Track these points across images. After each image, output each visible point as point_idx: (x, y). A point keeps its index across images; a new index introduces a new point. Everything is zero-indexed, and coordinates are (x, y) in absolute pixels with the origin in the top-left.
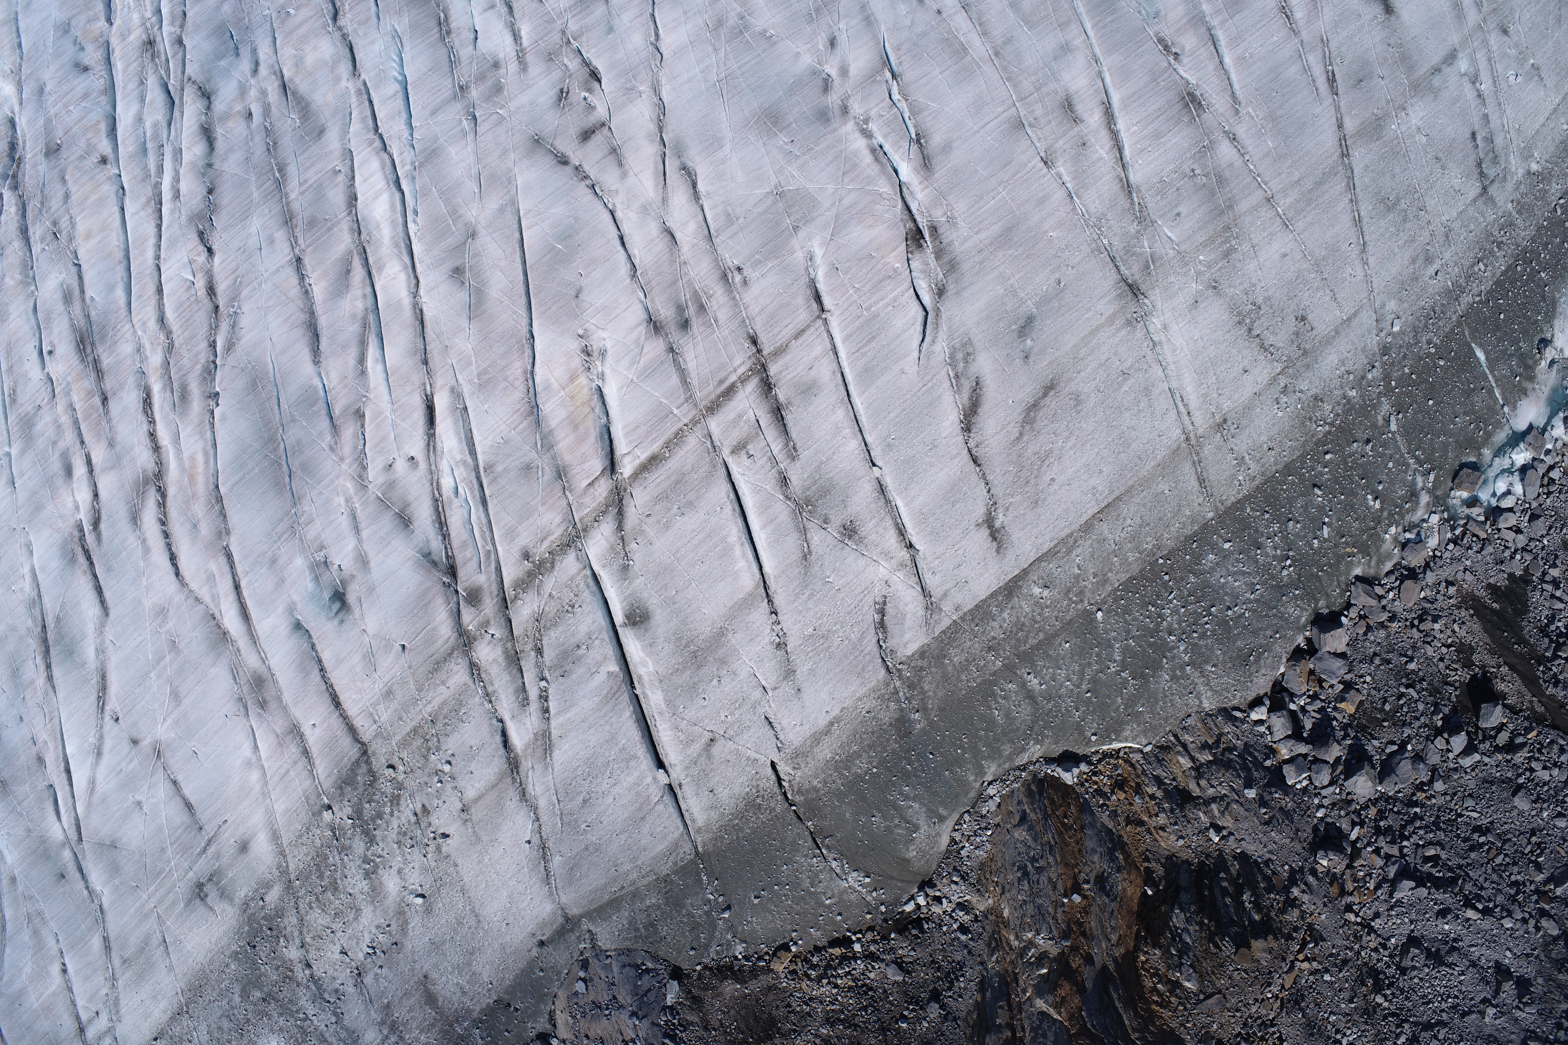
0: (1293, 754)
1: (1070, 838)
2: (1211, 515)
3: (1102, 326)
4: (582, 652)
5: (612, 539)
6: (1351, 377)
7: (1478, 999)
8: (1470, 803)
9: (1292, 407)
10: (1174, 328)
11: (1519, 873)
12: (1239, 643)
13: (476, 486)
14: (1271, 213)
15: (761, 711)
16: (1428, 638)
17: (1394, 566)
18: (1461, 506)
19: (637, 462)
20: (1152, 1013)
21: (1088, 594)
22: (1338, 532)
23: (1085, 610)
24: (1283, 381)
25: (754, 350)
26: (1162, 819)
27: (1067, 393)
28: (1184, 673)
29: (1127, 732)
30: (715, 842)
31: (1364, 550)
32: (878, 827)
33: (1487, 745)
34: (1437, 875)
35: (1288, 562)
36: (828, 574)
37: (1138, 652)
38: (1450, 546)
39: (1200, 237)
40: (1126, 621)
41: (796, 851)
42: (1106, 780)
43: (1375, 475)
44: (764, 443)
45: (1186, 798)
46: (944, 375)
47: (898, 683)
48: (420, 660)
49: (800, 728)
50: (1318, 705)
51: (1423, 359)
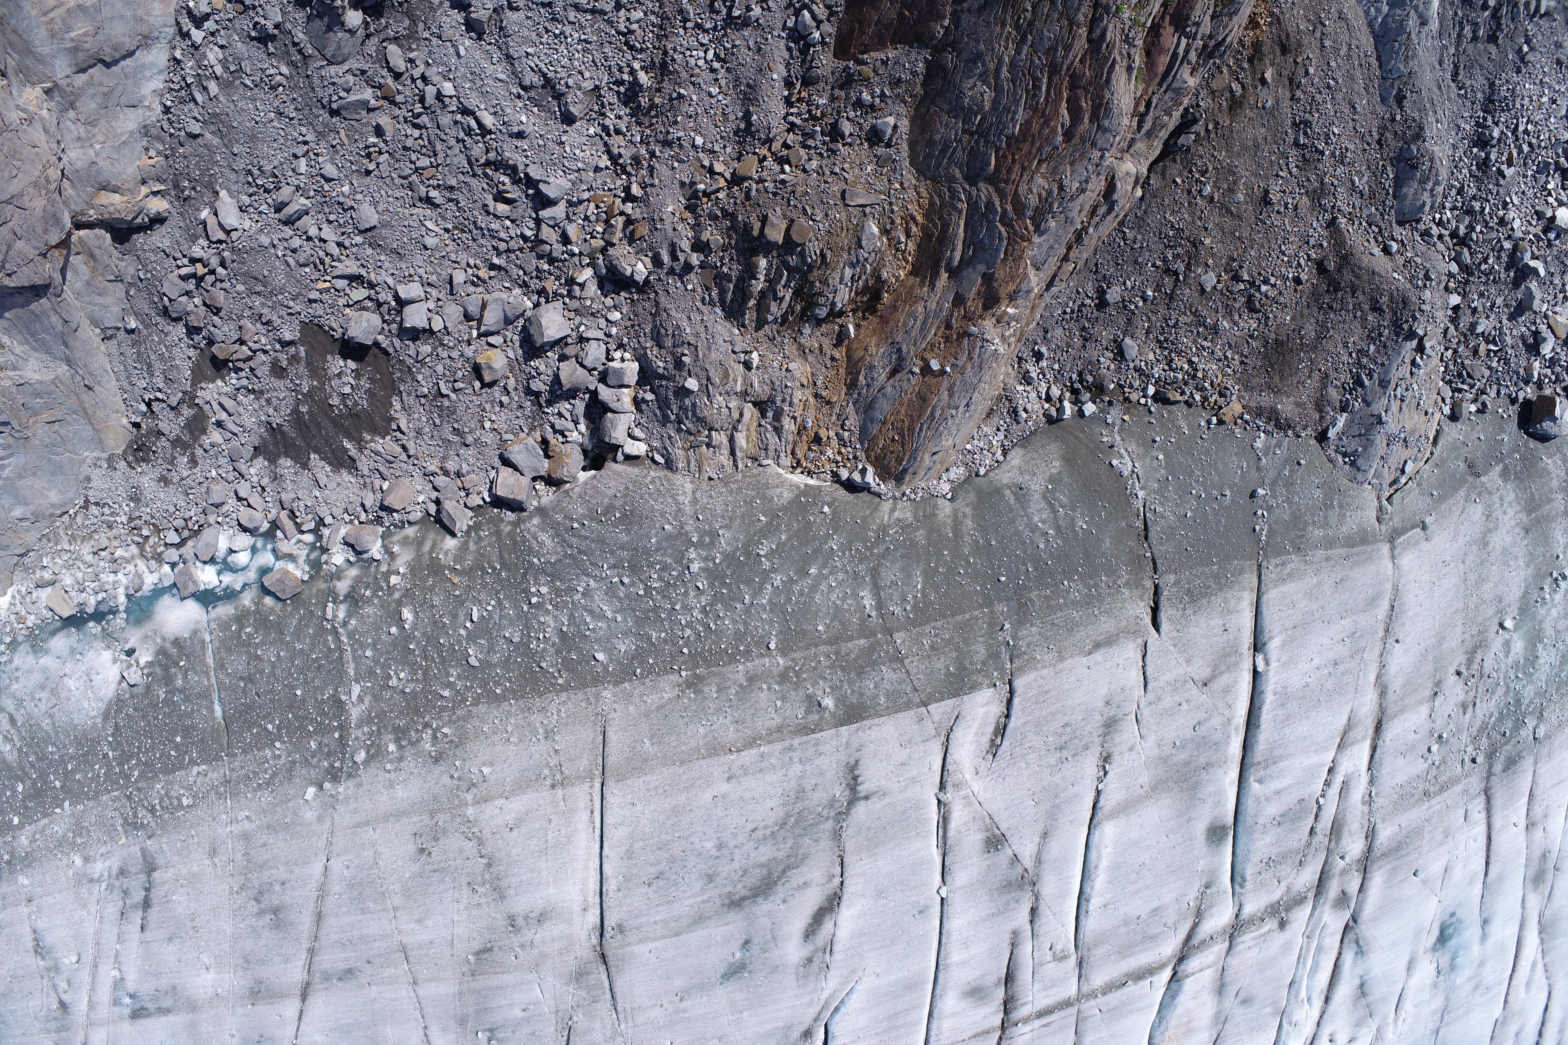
0: (618, 392)
1: (903, 421)
7: (521, 15)
11: (406, 136)
17: (404, 528)
18: (299, 557)
20: (926, 216)
26: (798, 395)
27: (718, 891)
28: (701, 537)
29: (787, 495)
30: (1241, 572)
31: (436, 568)
32: (1082, 514)
33: (382, 297)
34: (507, 180)
35: (534, 600)
36: (1032, 809)
37: (744, 583)
38: (328, 520)
39: (508, 978)
40: (746, 624)
41: (1170, 527)
42: (829, 453)
43: (394, 645)
44: (1036, 955)
45: (761, 406)
46: (837, 956)
47: (1008, 666)
48: (1408, 858)
49: (1121, 662)
50: (560, 424)
51: (290, 742)
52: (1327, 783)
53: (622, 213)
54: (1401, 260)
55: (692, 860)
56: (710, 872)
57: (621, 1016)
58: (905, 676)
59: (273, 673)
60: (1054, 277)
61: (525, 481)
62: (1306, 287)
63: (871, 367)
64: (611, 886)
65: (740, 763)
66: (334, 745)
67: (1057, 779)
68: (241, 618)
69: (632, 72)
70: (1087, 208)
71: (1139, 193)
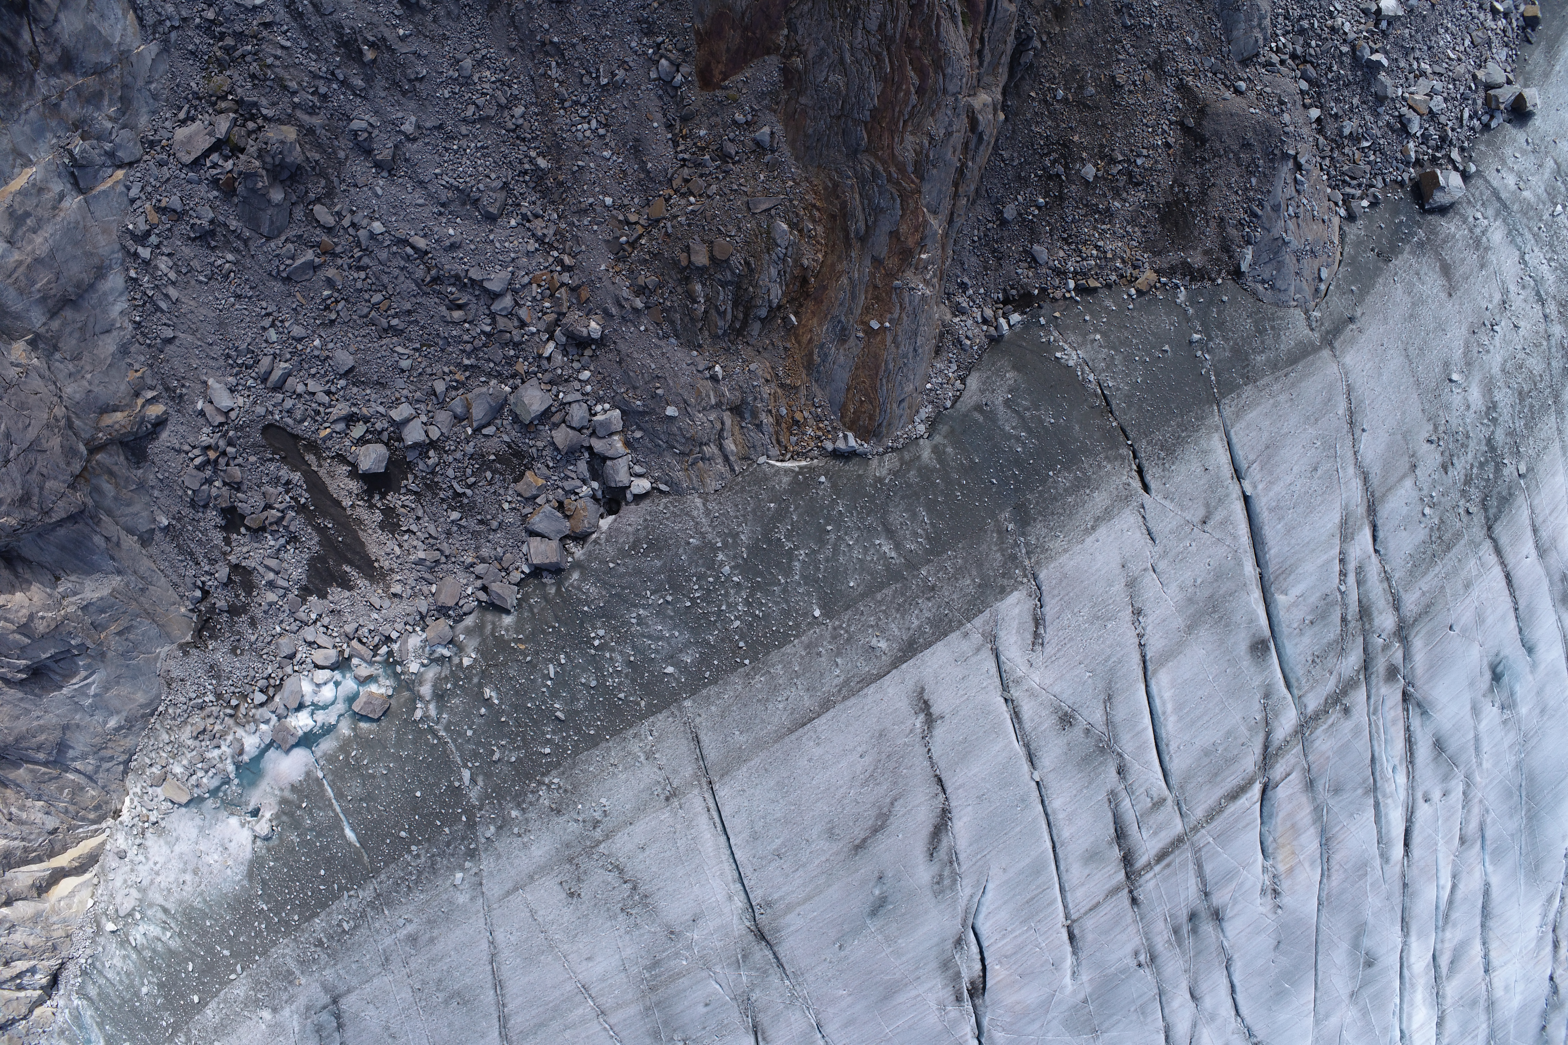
0: (610, 441)
1: (864, 382)
2: (687, 703)
3: (799, 904)
4: (1309, 618)
5: (1276, 724)
6: (516, 830)
7: (420, 143)
8: (404, 364)
9: (588, 805)
10: (721, 896)
11: (355, 280)
12: (658, 563)
13: (1377, 774)
14: (601, 1000)
15: (1159, 549)
16: (430, 541)
17: (461, 620)
18: (378, 676)
19: (1248, 795)
20: (824, 200)
21: (828, 635)
22: (535, 667)
23: (831, 619)
24: (598, 834)
25: (1135, 893)
26: (766, 390)
29: (786, 480)
33: (379, 426)
34: (454, 289)
38: (394, 636)
40: (787, 602)
42: (810, 431)
45: (737, 410)
50: (569, 485)
53: (563, 284)
54: (1252, 95)
59: (389, 786)
60: (952, 214)
61: (555, 544)
62: (1177, 149)
63: (821, 345)
64: (746, 871)
68: (344, 747)
69: (532, 161)
70: (959, 147)
71: (1002, 116)
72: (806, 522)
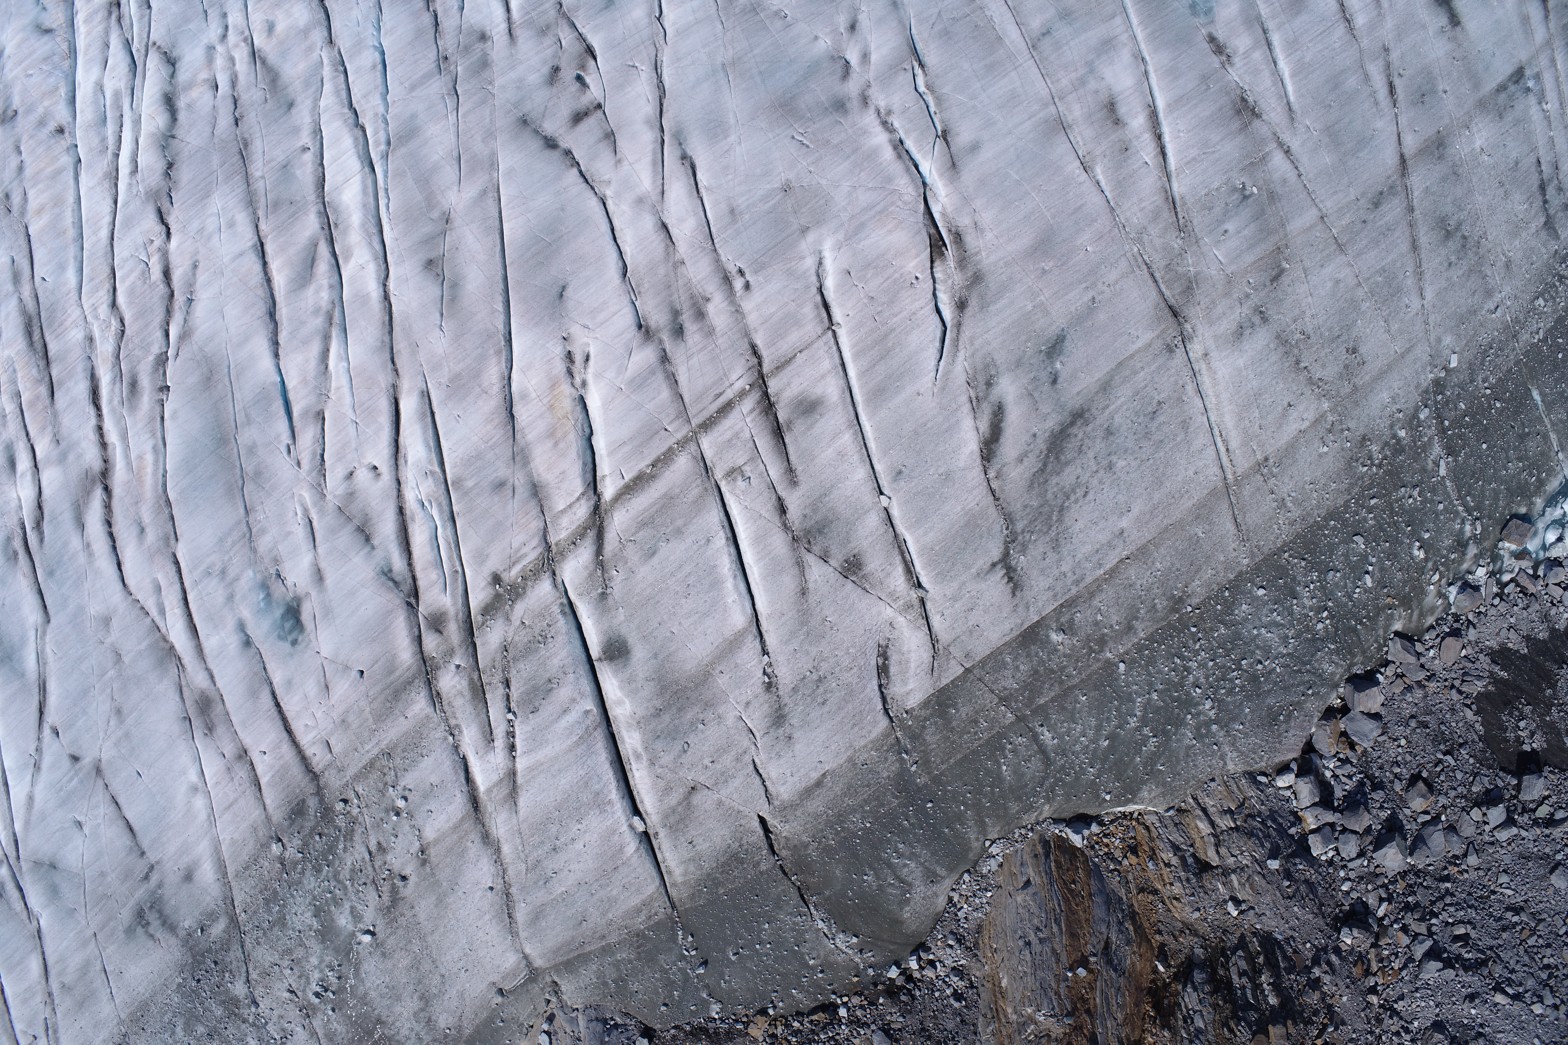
0: (1320, 823)
1: (1077, 905)
2: (1246, 562)
4: (554, 687)
5: (590, 566)
6: (1402, 415)
8: (1504, 879)
9: (1337, 448)
10: (1216, 356)
12: (1269, 701)
13: (444, 502)
14: (1326, 235)
15: (748, 758)
16: (1468, 700)
17: (1435, 622)
18: (1509, 558)
19: (621, 483)
21: (1109, 644)
22: (1381, 583)
23: (1105, 661)
24: (1330, 418)
25: (755, 363)
27: (1098, 422)
28: (1209, 731)
29: (1145, 794)
30: (692, 896)
31: (1406, 602)
32: (870, 886)
33: (1525, 818)
34: (1466, 956)
35: (1325, 614)
36: (827, 613)
37: (1161, 708)
38: (1497, 601)
39: (1249, 258)
40: (1149, 674)
41: (780, 908)
42: (1117, 843)
43: (1422, 522)
44: (762, 466)
45: (1204, 867)
46: (964, 398)
47: (899, 734)
48: (379, 687)
49: (790, 779)
50: (1349, 769)
51: (1478, 398)
52: (511, 734)
53: (1375, 974)
55: (1130, 443)
56: (1111, 438)
57: (1140, 260)
58: (994, 688)
59: (1507, 452)
61: (1356, 707)
63: (1128, 942)
64: (1189, 385)
65: (1117, 551)
66: (1446, 414)
67: (814, 651)
68: (1540, 486)
72: (1127, 755)
